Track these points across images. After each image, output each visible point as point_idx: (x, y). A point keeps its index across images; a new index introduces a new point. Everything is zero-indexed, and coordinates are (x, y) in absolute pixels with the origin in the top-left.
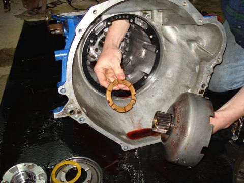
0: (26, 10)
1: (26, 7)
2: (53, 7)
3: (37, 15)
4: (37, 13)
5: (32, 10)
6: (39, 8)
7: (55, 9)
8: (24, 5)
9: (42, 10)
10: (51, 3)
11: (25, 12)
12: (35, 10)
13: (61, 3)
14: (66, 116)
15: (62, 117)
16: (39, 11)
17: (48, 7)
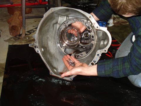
0: (11, 36)
1: (11, 35)
2: (29, 34)
3: (19, 40)
4: (19, 39)
5: (16, 37)
6: (20, 35)
7: (30, 35)
8: (10, 33)
9: (22, 36)
10: (28, 32)
11: (11, 38)
12: (18, 37)
13: (34, 32)
14: (33, 47)
15: (31, 47)
16: (20, 37)
17: (26, 34)
